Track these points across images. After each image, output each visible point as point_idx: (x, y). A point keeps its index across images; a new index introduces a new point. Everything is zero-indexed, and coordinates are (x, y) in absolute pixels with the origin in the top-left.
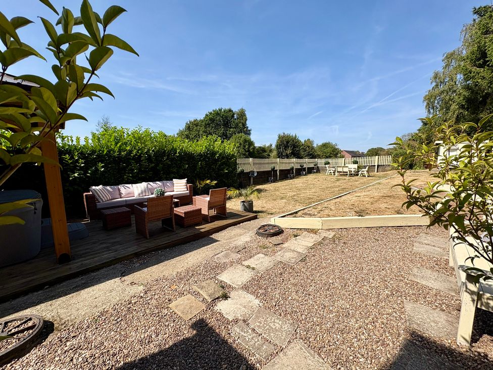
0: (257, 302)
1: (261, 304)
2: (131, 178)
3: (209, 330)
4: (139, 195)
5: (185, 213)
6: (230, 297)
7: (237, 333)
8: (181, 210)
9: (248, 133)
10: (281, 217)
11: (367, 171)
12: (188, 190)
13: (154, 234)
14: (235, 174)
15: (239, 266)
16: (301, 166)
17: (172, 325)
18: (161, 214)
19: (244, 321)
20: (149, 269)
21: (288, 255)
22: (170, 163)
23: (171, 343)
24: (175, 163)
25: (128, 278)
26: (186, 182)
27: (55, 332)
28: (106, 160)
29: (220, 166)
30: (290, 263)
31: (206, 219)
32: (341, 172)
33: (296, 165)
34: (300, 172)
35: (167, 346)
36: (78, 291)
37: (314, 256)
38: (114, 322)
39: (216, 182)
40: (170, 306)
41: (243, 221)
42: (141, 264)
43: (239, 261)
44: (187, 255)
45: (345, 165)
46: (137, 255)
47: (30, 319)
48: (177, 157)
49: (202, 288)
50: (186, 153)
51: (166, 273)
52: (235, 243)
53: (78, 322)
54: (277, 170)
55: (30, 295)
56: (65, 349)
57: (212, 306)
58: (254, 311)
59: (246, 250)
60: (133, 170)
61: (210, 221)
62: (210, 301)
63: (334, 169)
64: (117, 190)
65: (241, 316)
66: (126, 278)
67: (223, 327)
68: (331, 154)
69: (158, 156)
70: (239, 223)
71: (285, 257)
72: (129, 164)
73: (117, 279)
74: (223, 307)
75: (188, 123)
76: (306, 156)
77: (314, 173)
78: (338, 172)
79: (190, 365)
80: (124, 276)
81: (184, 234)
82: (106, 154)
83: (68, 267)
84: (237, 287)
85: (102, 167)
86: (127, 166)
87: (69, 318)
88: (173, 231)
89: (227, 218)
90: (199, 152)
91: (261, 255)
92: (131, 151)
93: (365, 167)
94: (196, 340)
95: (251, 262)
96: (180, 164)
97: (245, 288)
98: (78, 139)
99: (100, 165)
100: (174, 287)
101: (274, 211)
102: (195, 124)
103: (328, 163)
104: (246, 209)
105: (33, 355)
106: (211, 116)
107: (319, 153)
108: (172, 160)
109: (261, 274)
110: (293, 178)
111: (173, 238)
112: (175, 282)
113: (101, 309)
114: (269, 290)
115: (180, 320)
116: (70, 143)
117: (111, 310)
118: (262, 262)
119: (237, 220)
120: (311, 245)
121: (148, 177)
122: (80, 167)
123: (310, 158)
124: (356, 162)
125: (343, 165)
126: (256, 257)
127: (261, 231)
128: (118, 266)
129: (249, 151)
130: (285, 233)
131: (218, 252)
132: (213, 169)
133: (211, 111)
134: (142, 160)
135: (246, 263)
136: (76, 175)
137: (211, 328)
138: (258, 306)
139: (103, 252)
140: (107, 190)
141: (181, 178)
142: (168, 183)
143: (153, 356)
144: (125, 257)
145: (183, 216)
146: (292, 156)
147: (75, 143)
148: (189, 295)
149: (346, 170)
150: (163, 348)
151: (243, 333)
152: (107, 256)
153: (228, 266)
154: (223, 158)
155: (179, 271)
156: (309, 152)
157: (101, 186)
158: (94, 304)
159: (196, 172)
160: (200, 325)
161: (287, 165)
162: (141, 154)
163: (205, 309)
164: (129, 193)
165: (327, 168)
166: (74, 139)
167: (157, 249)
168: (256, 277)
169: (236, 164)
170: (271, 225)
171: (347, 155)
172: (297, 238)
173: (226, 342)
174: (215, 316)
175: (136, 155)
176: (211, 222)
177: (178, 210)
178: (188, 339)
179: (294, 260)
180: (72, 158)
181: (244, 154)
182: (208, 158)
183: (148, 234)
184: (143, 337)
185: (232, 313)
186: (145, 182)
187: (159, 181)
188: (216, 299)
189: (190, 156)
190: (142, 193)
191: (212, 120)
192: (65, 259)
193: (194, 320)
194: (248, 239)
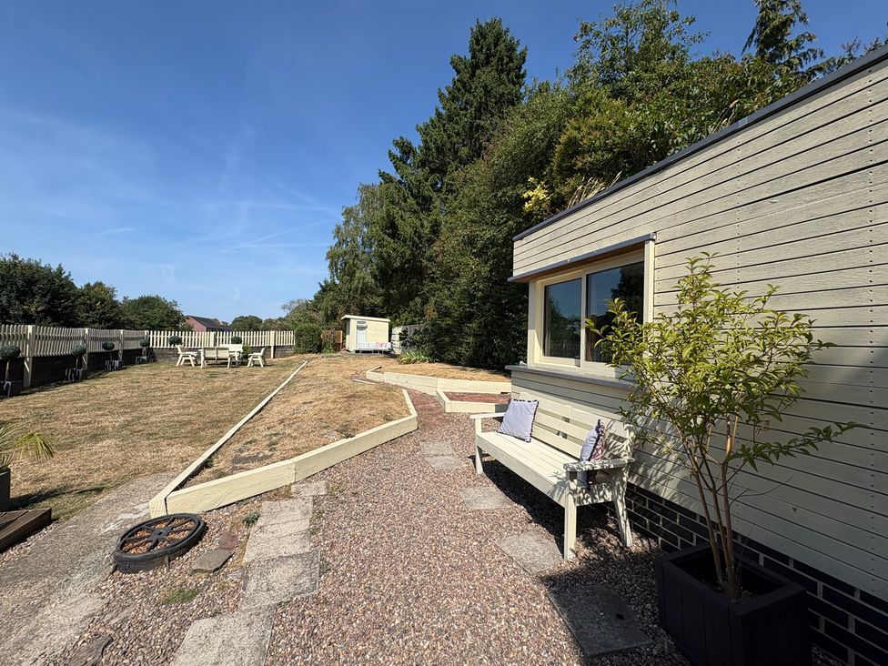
10: (177, 489)
11: (262, 357)
16: (104, 347)
21: (281, 577)
30: (302, 592)
32: (214, 359)
33: (91, 343)
34: (101, 363)
37: (332, 546)
45: (215, 344)
54: (24, 359)
59: (119, 644)
63: (195, 354)
68: (163, 321)
71: (276, 586)
76: (94, 322)
77: (143, 362)
78: (206, 359)
91: (202, 625)
93: (258, 349)
101: (97, 479)
103: (179, 341)
107: (132, 318)
110: (85, 377)
120: (305, 525)
123: (108, 328)
124: (237, 341)
125: (212, 346)
127: (138, 552)
130: (213, 528)
146: (49, 319)
149: (223, 354)
156: (103, 313)
161: (63, 344)
165: (180, 352)
171: (197, 325)
172: (260, 523)
179: (305, 580)
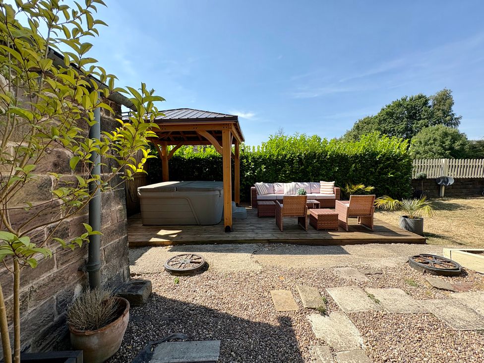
0: (361, 340)
1: (364, 346)
2: (284, 178)
3: (291, 331)
4: (288, 193)
5: (319, 215)
6: (328, 316)
7: (316, 354)
8: (315, 212)
9: (454, 122)
10: (468, 251)
12: (334, 193)
13: (287, 228)
14: (407, 180)
15: (359, 290)
17: (265, 307)
18: (295, 212)
19: (332, 349)
20: (272, 256)
21: (453, 311)
22: (319, 165)
23: (257, 320)
24: (324, 166)
25: (256, 257)
26: (333, 185)
27: (208, 271)
28: (268, 163)
29: (382, 169)
30: (450, 323)
31: (343, 227)
35: (254, 320)
36: (227, 252)
38: (234, 283)
39: (373, 188)
40: (271, 291)
41: (396, 242)
42: (269, 250)
43: (362, 286)
44: (308, 256)
46: (269, 242)
47: (201, 258)
48: (328, 159)
49: (303, 291)
50: (338, 156)
51: (283, 265)
52: (369, 263)
53: (219, 271)
55: (208, 245)
56: (207, 283)
57: (306, 313)
58: (349, 347)
59: (381, 276)
60: (286, 171)
61: (347, 230)
62: (305, 307)
64: (272, 187)
65: (331, 341)
66: (255, 256)
67: (305, 338)
69: (308, 159)
70: (390, 242)
71: (444, 310)
72: (283, 166)
73: (249, 255)
74: (315, 319)
75: (358, 122)
79: (261, 347)
80: (255, 254)
81: (313, 235)
82: (268, 158)
83: (228, 235)
84: (343, 310)
85: (265, 168)
86: (282, 168)
87: (216, 267)
88: (305, 231)
89: (373, 231)
90: (354, 153)
91: (401, 292)
92: (286, 155)
94: (275, 332)
95: (379, 293)
96: (331, 166)
97: (354, 317)
98: (254, 148)
99: (263, 166)
100: (282, 279)
102: (365, 123)
104: (408, 228)
105: (196, 278)
106: (388, 110)
108: (322, 162)
109: (384, 313)
111: (302, 236)
112: (285, 274)
113: (232, 270)
114: (387, 338)
115: (272, 308)
116: (249, 151)
117: (236, 274)
118: (395, 300)
119: (388, 237)
121: (297, 178)
122: (252, 168)
126: (390, 289)
127: (417, 260)
128: (255, 245)
129: (451, 148)
131: (341, 265)
132: (372, 173)
133: (390, 103)
134: (294, 163)
135: (371, 291)
136: (248, 174)
137: (292, 331)
138: (359, 345)
139: (249, 232)
140: (266, 186)
141: (329, 180)
142: (315, 185)
143: (243, 320)
144: (260, 240)
145: (317, 218)
147: (251, 151)
148: (290, 292)
150: (251, 319)
151: (322, 359)
152: (250, 235)
153: (345, 284)
154: (388, 159)
155: (294, 267)
157: (262, 183)
158: (230, 265)
159: (348, 175)
160: (286, 321)
162: (294, 157)
163: (297, 311)
164: (280, 191)
166: (252, 148)
167: (285, 242)
168: (375, 313)
169: (409, 167)
170: (441, 258)
173: (300, 354)
174: (303, 323)
175: (290, 158)
176: (349, 231)
177: (313, 212)
178: (270, 326)
179: (463, 323)
180: (247, 161)
181: (441, 154)
182: (367, 160)
183: (282, 227)
184: (243, 303)
185: (321, 332)
186: (294, 182)
187: (306, 182)
188: (312, 309)
189: (343, 158)
190: (290, 191)
191: (390, 114)
192: (228, 230)
193: (283, 314)
194: (392, 265)
